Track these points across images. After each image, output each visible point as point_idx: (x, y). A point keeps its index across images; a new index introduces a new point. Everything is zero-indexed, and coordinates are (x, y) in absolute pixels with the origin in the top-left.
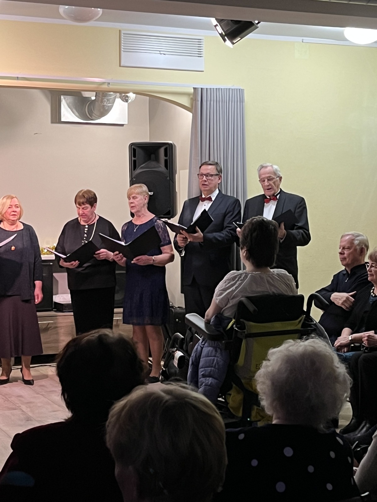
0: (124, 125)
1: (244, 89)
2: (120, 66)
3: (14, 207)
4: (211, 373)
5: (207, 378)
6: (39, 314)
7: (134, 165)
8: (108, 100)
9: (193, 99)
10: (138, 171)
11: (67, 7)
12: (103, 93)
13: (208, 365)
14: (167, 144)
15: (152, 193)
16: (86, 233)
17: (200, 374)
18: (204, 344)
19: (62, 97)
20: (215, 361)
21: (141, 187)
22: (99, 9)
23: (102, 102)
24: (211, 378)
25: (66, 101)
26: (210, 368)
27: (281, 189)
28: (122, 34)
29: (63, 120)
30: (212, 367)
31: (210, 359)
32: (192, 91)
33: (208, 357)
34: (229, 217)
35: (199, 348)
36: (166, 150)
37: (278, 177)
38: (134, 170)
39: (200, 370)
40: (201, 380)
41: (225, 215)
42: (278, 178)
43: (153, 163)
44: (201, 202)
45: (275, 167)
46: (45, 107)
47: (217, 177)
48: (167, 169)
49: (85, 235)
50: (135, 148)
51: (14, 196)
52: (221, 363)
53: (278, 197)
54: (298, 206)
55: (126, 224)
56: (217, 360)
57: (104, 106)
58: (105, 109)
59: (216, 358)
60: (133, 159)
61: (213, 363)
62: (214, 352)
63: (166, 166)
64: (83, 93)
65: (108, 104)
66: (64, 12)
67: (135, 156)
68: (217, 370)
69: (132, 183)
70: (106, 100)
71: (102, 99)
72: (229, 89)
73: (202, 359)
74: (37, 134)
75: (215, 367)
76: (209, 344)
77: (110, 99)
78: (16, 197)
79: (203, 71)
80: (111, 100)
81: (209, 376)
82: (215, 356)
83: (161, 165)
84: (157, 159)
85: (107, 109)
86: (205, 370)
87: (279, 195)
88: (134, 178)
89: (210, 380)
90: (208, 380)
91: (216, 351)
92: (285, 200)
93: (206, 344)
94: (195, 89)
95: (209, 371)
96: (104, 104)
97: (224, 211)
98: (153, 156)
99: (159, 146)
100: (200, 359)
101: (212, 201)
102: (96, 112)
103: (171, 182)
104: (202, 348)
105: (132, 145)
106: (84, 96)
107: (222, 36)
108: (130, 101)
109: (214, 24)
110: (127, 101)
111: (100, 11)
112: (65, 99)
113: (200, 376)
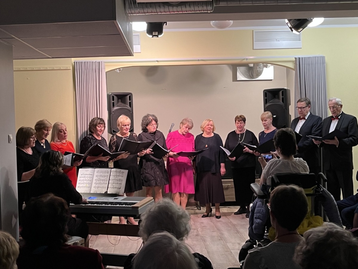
1: (325, 56)
2: (253, 49)
3: (210, 125)
4: (259, 217)
5: (257, 220)
6: (222, 180)
7: (266, 102)
8: (259, 67)
9: (296, 64)
10: (268, 104)
11: (214, 21)
12: (257, 64)
13: (258, 212)
14: (284, 89)
15: (275, 116)
16: (240, 138)
17: (254, 217)
18: (258, 200)
19: (238, 68)
20: (262, 210)
21: (268, 113)
22: (231, 21)
23: (256, 69)
24: (259, 220)
25: (240, 70)
26: (259, 214)
27: (342, 112)
28: (254, 32)
29: (238, 79)
30: (260, 213)
31: (259, 209)
32: (294, 59)
35: (256, 202)
36: (282, 92)
37: (340, 105)
38: (266, 104)
39: (255, 214)
40: (255, 220)
41: (312, 127)
42: (340, 106)
43: (276, 100)
44: (300, 120)
46: (230, 73)
47: (308, 107)
48: (283, 103)
49: (239, 139)
50: (266, 92)
51: (211, 120)
52: (264, 212)
53: (339, 117)
54: (351, 122)
55: (261, 132)
56: (263, 209)
57: (257, 71)
59: (262, 208)
60: (265, 98)
61: (260, 211)
62: (262, 205)
63: (283, 101)
64: (249, 64)
65: (260, 69)
66: (213, 24)
67: (266, 97)
68: (262, 215)
69: (265, 111)
71: (257, 67)
72: (316, 57)
73: (256, 209)
74: (225, 87)
75: (261, 213)
76: (260, 200)
77: (261, 67)
79: (301, 48)
81: (259, 218)
82: (262, 207)
83: (280, 101)
84: (278, 98)
85: (260, 72)
86: (256, 215)
87: (340, 116)
88: (266, 108)
89: (258, 221)
91: (263, 204)
92: (344, 118)
93: (259, 200)
94: (295, 58)
95: (258, 215)
98: (276, 96)
99: (279, 90)
100: (255, 208)
101: (305, 119)
102: (254, 75)
103: (286, 110)
104: (257, 202)
105: (264, 90)
106: (250, 66)
107: (291, 28)
108: (268, 67)
109: (287, 22)
110: (266, 67)
111: (231, 22)
112: (240, 68)
113: (254, 218)
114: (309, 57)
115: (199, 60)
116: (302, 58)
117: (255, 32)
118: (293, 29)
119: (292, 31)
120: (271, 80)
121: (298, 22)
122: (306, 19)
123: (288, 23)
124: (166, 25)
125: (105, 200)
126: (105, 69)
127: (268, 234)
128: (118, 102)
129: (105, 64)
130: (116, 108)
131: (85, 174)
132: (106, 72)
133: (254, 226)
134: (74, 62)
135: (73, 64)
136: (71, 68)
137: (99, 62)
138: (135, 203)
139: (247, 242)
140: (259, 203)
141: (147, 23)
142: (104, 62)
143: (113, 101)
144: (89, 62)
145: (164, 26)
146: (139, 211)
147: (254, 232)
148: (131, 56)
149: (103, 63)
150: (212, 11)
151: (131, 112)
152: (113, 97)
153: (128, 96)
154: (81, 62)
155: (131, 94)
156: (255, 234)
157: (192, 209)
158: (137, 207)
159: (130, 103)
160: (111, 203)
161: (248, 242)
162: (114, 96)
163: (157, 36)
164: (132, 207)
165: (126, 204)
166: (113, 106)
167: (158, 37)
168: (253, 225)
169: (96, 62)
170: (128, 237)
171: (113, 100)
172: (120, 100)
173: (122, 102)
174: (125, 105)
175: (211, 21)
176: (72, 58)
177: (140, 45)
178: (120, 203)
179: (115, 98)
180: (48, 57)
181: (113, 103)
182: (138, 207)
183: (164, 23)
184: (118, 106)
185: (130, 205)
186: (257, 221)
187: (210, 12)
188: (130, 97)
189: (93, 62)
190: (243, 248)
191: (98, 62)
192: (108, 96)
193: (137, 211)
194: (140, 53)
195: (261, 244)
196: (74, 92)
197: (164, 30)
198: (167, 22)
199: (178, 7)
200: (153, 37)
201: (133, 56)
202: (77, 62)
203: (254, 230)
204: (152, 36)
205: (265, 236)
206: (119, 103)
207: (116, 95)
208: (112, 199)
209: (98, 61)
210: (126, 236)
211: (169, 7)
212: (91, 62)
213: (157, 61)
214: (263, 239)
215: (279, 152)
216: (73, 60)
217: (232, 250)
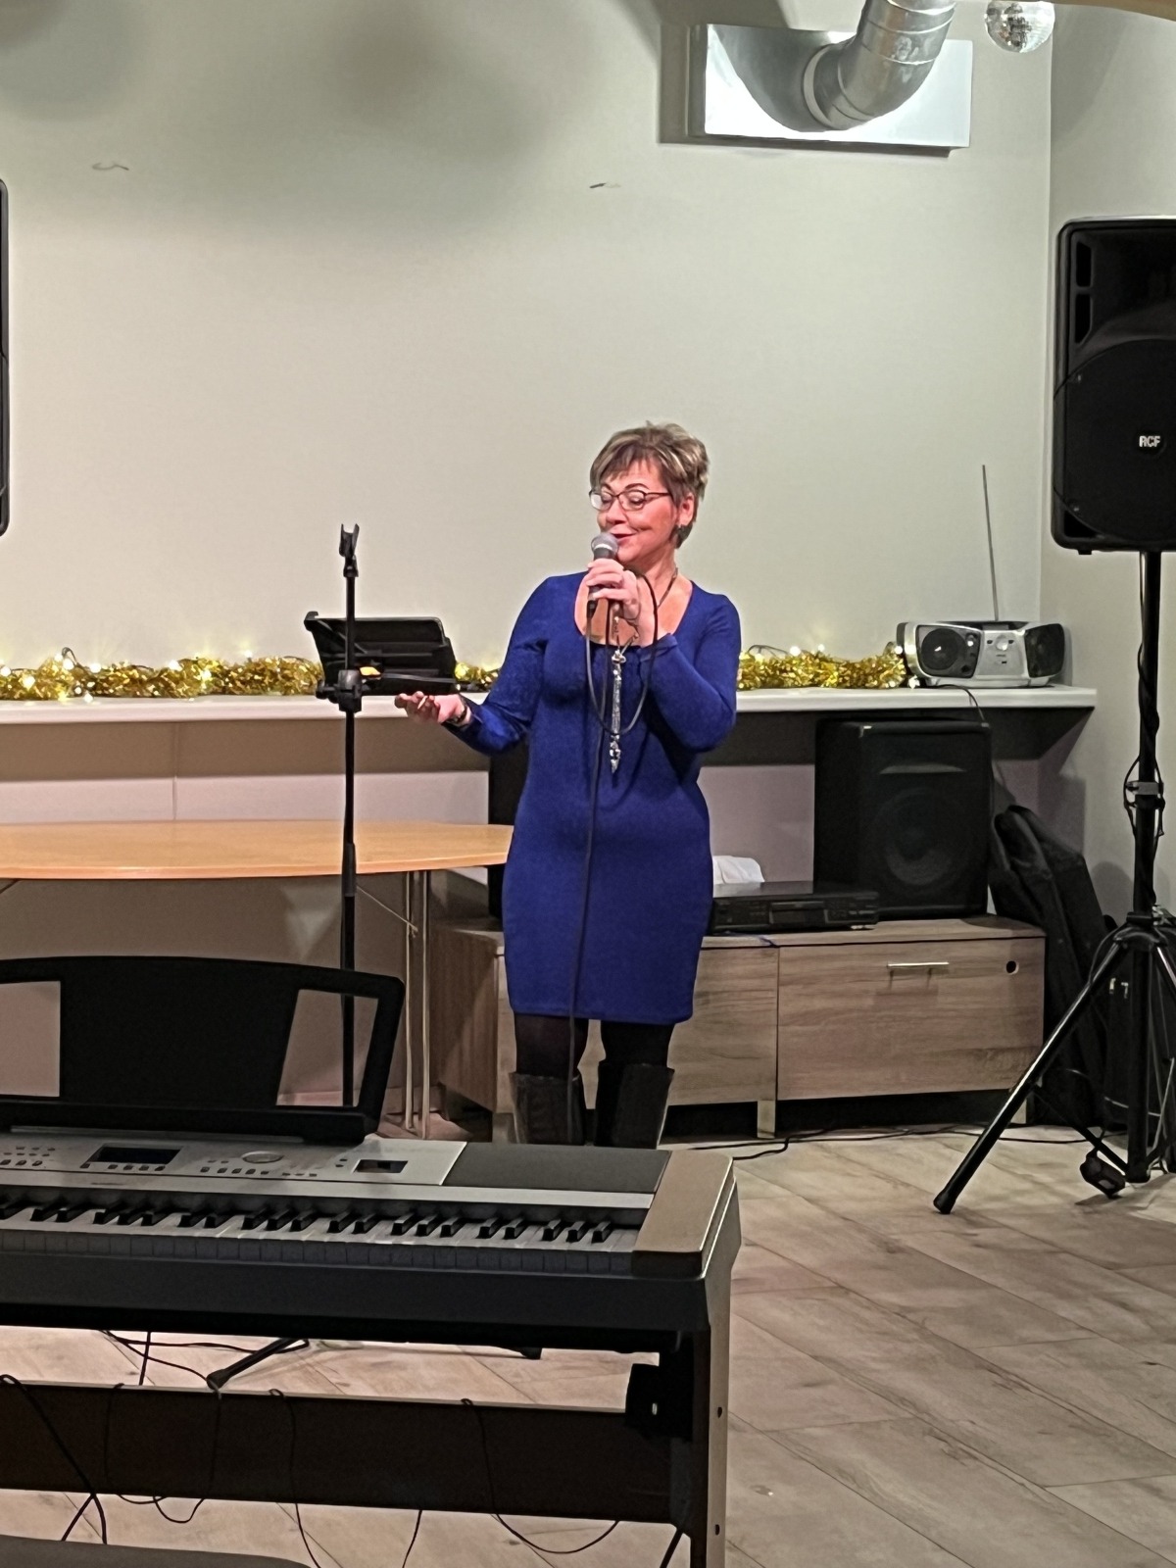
0: (952, 153)
8: (918, 43)
19: (711, 31)
23: (889, 48)
29: (711, 127)
38: (1078, 339)
50: (1084, 242)
57: (897, 66)
58: (900, 79)
60: (1075, 288)
65: (915, 59)
67: (1083, 279)
70: (910, 42)
71: (894, 36)
74: (602, 185)
77: (926, 36)
80: (927, 44)
85: (910, 80)
88: (1076, 372)
96: (896, 58)
102: (854, 92)
106: (794, 26)
120: (942, 152)
138: (630, 1219)
164: (635, 1253)
182: (697, 1256)
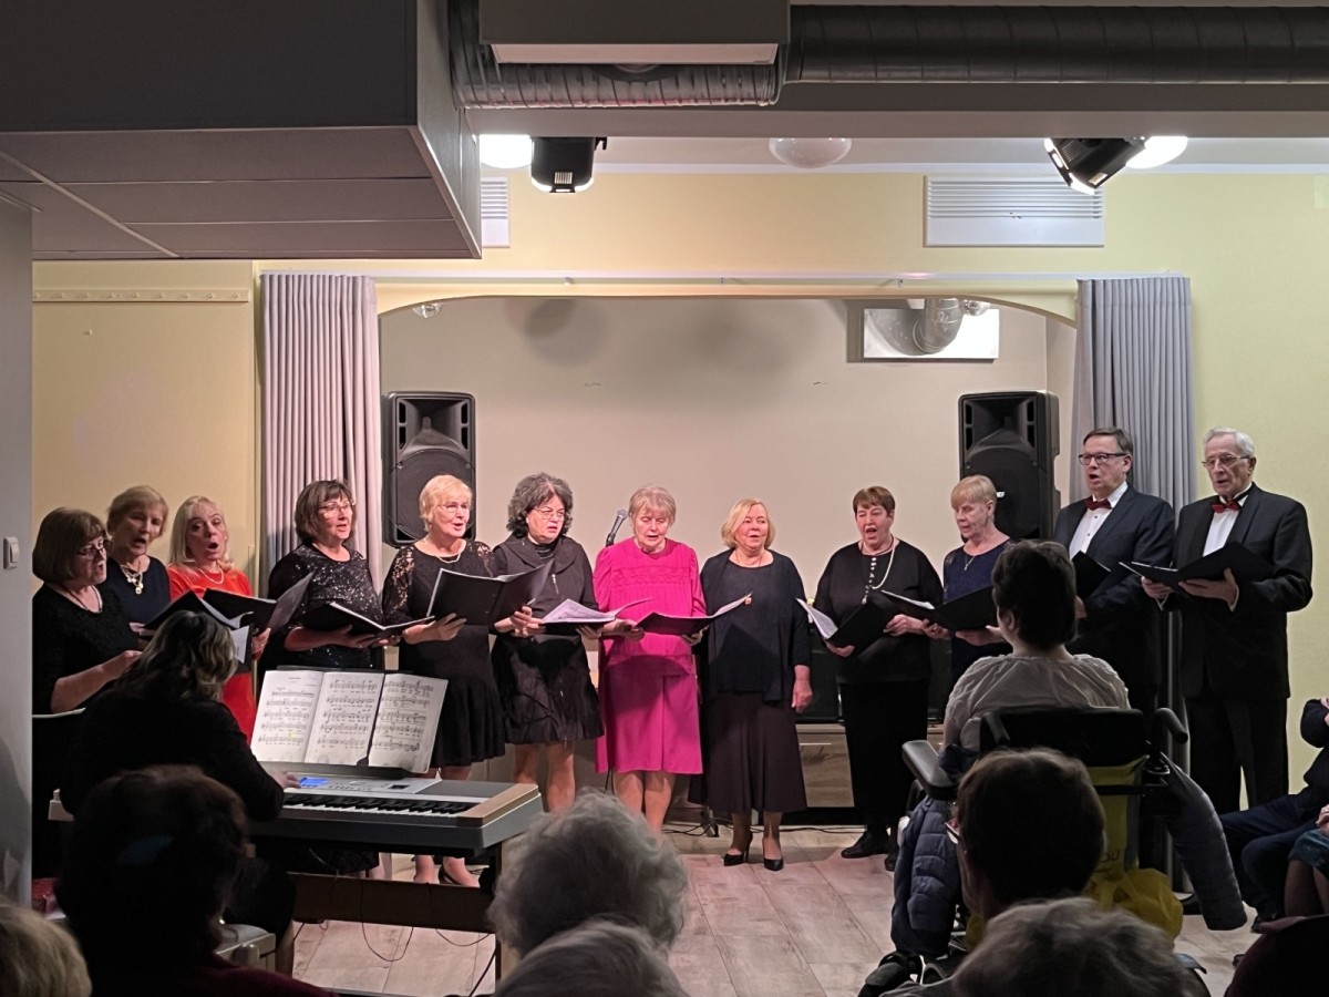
0: (994, 361)
1: (1189, 279)
2: (924, 246)
3: (755, 521)
4: (933, 867)
5: (925, 878)
6: (799, 727)
7: (968, 439)
8: (947, 313)
9: (1081, 302)
10: (975, 450)
11: (781, 140)
12: (937, 300)
13: (928, 849)
14: (1034, 394)
16: (872, 572)
17: (915, 866)
18: (929, 806)
19: (867, 312)
20: (942, 843)
21: (977, 482)
22: (843, 140)
23: (936, 318)
24: (932, 879)
25: (874, 320)
26: (931, 857)
27: (1253, 484)
28: (929, 184)
29: (867, 355)
30: (935, 855)
31: (934, 839)
32: (1076, 286)
33: (931, 832)
34: (1146, 541)
35: (920, 813)
36: (1030, 406)
37: (1247, 457)
38: (968, 448)
39: (917, 859)
40: (917, 880)
41: (1136, 537)
42: (1246, 460)
43: (1006, 435)
44: (1089, 511)
45: (1241, 436)
46: (837, 330)
47: (1121, 460)
48: (1033, 445)
49: (872, 576)
50: (971, 404)
51: (758, 501)
53: (1241, 503)
54: (1285, 519)
55: (951, 553)
57: (940, 324)
58: (943, 330)
59: (943, 837)
60: (966, 426)
61: (938, 846)
63: (1031, 439)
64: (910, 301)
65: (950, 321)
66: (778, 150)
67: (969, 421)
68: (944, 862)
69: (964, 474)
70: (942, 313)
71: (936, 312)
72: (1155, 279)
73: (922, 839)
74: (819, 383)
75: (940, 856)
76: (937, 807)
77: (952, 310)
78: (760, 503)
79: (1102, 246)
80: (952, 313)
81: (930, 873)
82: (943, 832)
83: (1021, 439)
84: (1015, 427)
85: (948, 330)
86: (923, 861)
87: (1244, 499)
88: (968, 464)
89: (929, 882)
90: (926, 881)
92: (1258, 507)
93: (932, 807)
94: (1080, 282)
95: (929, 862)
96: (939, 321)
97: (1132, 529)
98: (1008, 420)
99: (1017, 398)
100: (918, 835)
101: (1110, 508)
102: (929, 339)
103: (1040, 470)
104: (925, 813)
105: (963, 398)
106: (913, 307)
107: (1063, 172)
108: (978, 313)
109: (1049, 150)
110: (973, 313)
111: (846, 142)
112: (874, 314)
113: (914, 872)
114: (1132, 280)
115: (722, 281)
116: (1105, 281)
117: (933, 183)
118: (1071, 175)
119: (1069, 181)
120: (990, 361)
121: (1091, 150)
122: (1122, 140)
123: (1054, 152)
124: (604, 147)
125: (359, 790)
126: (375, 303)
127: (963, 933)
128: (420, 426)
129: (377, 285)
130: (411, 449)
131: (287, 691)
132: (379, 315)
133: (911, 902)
134: (262, 277)
135: (258, 282)
136: (250, 297)
137: (354, 279)
138: (468, 806)
139: (884, 961)
140: (932, 816)
141: (532, 138)
142: (371, 278)
143: (400, 424)
144: (318, 276)
145: (595, 153)
146: (484, 833)
147: (913, 925)
148: (470, 257)
149: (367, 281)
150: (772, 103)
151: (468, 466)
152: (402, 407)
153: (459, 407)
154: (287, 277)
155: (469, 397)
156: (914, 931)
157: (685, 833)
158: (478, 822)
159: (464, 431)
160: (382, 803)
161: (891, 961)
162: (404, 402)
163: (571, 187)
164: (458, 818)
165: (435, 806)
166: (403, 440)
167: (573, 191)
168: (909, 897)
169: (342, 277)
170: (440, 931)
171: (403, 419)
172: (427, 421)
173: (434, 426)
174: (446, 438)
175: (772, 140)
176: (254, 262)
177: (506, 221)
178: (413, 805)
179: (411, 411)
180: (164, 253)
181: (403, 430)
182: (480, 819)
183: (597, 143)
184: (418, 442)
185: (452, 812)
186: (923, 884)
187: (766, 104)
188: (464, 409)
189: (330, 277)
190: (872, 983)
191: (348, 278)
192: (386, 404)
193: (478, 836)
194: (508, 247)
195: (936, 968)
196: (259, 387)
197: (596, 167)
198: (609, 139)
199: (649, 83)
200: (553, 191)
201: (480, 258)
202: (271, 277)
203: (911, 917)
204: (549, 188)
205: (955, 939)
206: (424, 431)
207: (412, 401)
208: (386, 789)
209: (351, 275)
210: (434, 930)
211: (616, 83)
212: (324, 277)
213: (571, 280)
214: (946, 950)
215: (1011, 627)
216: (258, 267)
217: (829, 989)
